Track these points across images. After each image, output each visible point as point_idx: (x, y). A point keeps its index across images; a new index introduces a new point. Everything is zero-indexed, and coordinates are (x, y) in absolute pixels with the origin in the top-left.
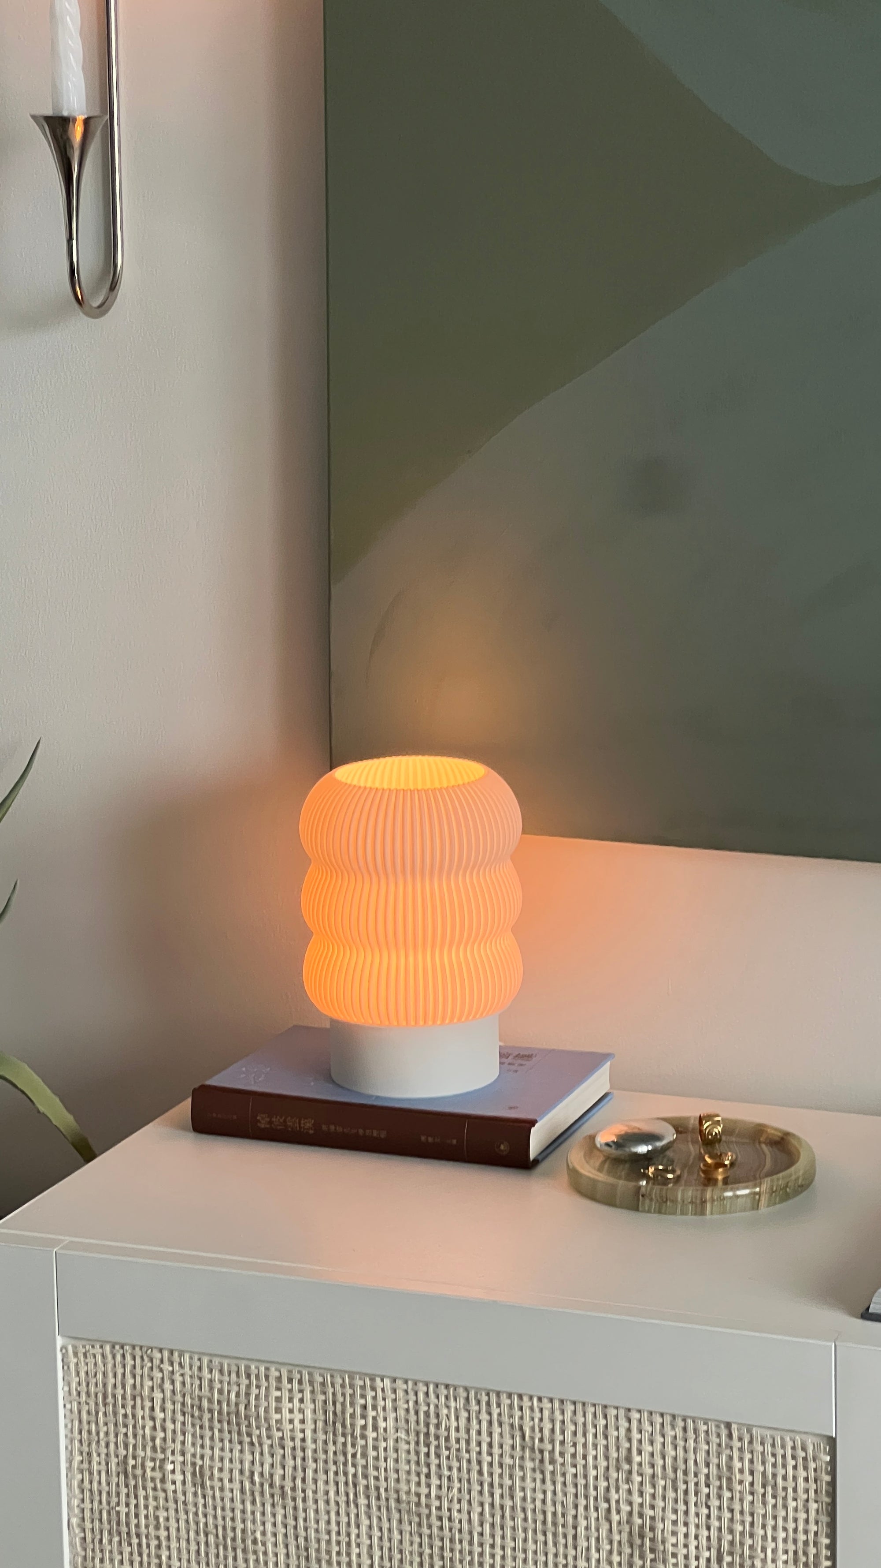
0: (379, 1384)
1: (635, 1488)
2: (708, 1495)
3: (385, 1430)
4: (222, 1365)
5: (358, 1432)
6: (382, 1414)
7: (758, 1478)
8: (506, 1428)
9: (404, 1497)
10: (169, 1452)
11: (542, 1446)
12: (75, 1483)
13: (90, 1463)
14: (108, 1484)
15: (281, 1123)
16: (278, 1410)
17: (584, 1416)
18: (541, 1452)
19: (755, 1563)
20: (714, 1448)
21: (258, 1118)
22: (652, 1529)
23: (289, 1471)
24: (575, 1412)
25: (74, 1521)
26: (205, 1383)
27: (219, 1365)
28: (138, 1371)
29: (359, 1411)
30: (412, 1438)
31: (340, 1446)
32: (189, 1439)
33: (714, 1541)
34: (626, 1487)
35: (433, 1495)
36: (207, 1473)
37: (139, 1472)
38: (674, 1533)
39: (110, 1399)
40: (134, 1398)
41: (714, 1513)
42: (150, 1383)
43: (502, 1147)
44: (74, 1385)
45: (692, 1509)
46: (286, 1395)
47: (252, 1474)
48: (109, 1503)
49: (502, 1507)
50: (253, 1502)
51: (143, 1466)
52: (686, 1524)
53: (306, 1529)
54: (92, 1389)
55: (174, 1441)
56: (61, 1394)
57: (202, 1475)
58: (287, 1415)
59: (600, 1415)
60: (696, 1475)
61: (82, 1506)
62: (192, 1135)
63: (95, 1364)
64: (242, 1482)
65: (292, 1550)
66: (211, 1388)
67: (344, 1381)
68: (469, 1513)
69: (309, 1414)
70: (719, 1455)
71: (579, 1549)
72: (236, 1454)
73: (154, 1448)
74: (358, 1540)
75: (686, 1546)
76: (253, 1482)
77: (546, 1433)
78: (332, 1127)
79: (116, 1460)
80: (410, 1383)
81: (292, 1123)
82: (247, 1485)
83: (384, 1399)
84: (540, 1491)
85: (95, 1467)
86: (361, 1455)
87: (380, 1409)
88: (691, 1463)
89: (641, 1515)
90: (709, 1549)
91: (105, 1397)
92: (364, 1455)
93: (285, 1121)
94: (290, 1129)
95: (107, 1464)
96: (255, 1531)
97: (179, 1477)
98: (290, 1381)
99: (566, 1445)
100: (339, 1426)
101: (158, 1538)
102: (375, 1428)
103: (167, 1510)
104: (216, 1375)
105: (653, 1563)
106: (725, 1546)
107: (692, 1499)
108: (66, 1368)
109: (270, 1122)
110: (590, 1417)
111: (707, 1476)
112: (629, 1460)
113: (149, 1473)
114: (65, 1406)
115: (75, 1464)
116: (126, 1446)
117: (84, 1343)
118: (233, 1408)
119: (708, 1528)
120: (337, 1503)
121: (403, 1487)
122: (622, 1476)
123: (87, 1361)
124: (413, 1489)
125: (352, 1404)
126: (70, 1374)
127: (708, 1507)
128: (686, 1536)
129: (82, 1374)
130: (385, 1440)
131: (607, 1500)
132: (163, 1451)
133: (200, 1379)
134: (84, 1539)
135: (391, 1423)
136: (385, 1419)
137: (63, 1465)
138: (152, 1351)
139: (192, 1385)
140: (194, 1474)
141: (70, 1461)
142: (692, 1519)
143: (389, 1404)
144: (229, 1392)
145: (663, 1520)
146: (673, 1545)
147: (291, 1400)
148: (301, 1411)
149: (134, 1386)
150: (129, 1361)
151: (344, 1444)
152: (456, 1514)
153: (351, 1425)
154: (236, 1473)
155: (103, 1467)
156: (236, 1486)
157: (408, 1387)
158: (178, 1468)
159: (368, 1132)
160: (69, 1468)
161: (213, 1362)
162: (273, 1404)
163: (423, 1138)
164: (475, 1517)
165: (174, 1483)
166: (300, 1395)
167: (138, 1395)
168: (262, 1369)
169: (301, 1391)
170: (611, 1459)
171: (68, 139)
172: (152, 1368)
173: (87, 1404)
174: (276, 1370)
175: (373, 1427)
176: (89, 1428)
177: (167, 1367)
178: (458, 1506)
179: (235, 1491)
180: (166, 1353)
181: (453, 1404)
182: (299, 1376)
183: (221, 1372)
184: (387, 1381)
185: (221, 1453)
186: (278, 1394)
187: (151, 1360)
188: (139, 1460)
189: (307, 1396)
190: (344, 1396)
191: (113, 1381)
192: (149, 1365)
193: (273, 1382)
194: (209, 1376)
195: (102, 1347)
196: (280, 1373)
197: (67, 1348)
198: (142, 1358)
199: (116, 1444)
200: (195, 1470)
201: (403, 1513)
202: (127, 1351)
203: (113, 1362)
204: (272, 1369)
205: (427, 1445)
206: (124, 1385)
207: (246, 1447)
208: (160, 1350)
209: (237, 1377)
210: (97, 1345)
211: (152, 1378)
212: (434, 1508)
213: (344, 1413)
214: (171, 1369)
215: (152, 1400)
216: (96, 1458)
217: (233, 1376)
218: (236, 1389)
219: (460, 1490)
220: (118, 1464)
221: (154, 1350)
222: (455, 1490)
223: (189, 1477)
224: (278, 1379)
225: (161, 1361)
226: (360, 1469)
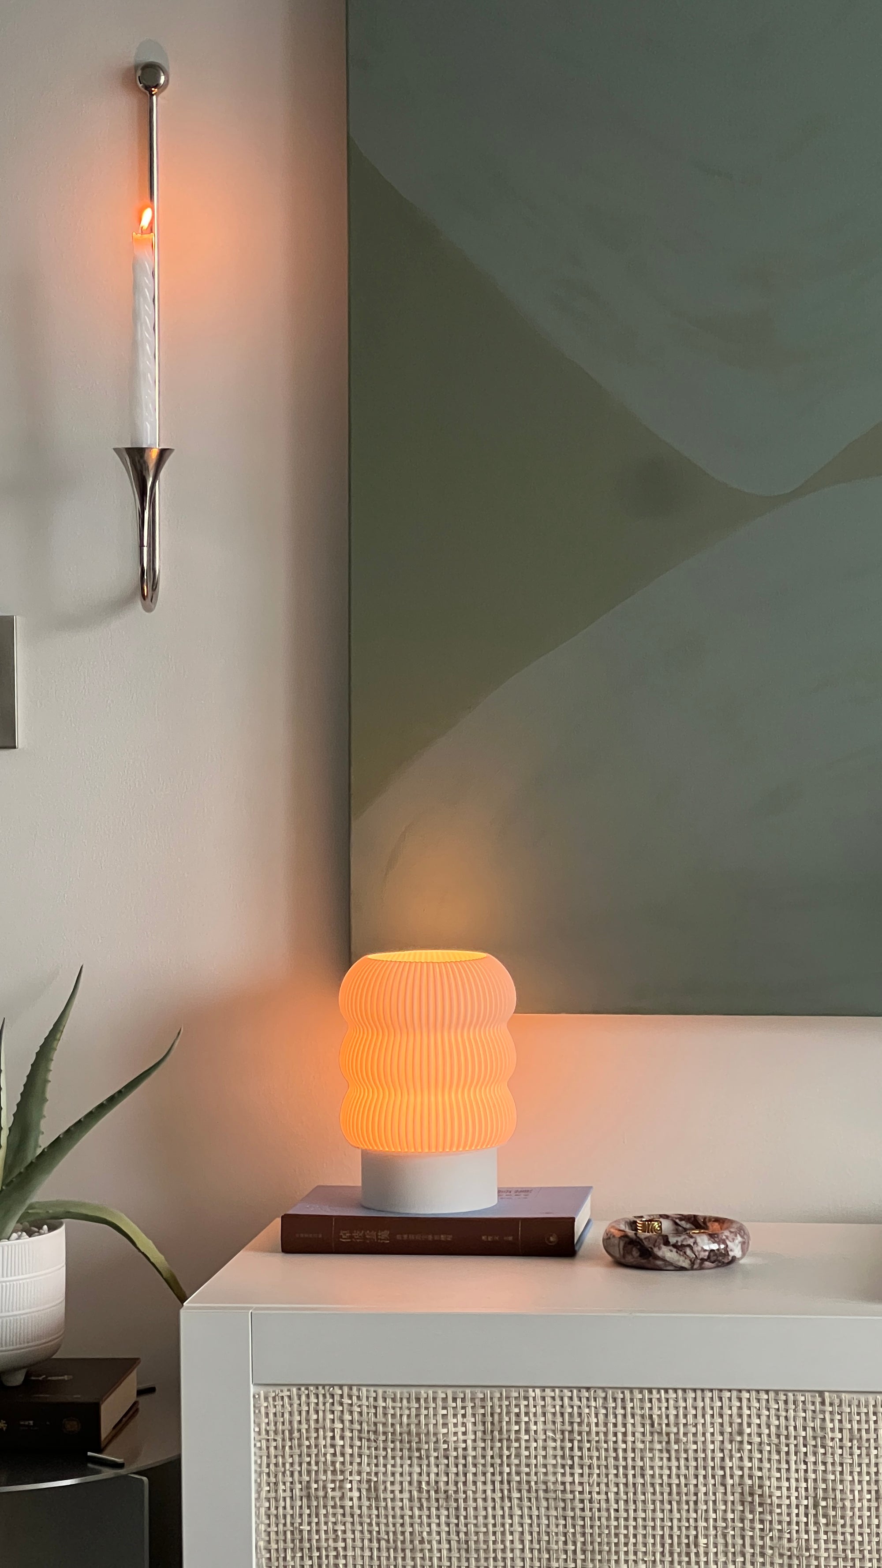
0: (531, 1394)
1: (746, 1455)
2: (806, 1454)
3: (536, 1432)
4: (395, 1395)
5: (513, 1436)
6: (533, 1419)
7: (846, 1433)
8: (638, 1418)
9: (551, 1486)
10: (347, 1473)
11: (669, 1429)
12: (263, 1511)
13: (276, 1491)
14: (292, 1508)
15: (360, 1236)
16: (445, 1425)
17: (703, 1400)
18: (668, 1434)
19: (846, 1503)
20: (809, 1414)
21: (341, 1234)
22: (761, 1487)
23: (452, 1477)
24: (695, 1399)
25: (262, 1544)
26: (380, 1411)
27: (393, 1394)
28: (321, 1407)
29: (514, 1419)
30: (559, 1436)
31: (496, 1450)
32: (365, 1459)
33: (811, 1491)
34: (739, 1455)
35: (577, 1481)
36: (382, 1487)
37: (321, 1493)
38: (779, 1488)
39: (296, 1435)
40: (317, 1430)
41: (811, 1467)
42: (331, 1416)
43: (552, 1239)
44: (263, 1426)
45: (793, 1467)
46: (451, 1411)
47: (420, 1483)
48: (292, 1524)
49: (634, 1484)
50: (421, 1508)
51: (325, 1488)
52: (788, 1479)
53: (466, 1525)
54: (280, 1427)
55: (351, 1464)
56: (253, 1434)
57: (376, 1490)
58: (452, 1429)
59: (716, 1398)
60: (795, 1438)
61: (269, 1530)
62: (283, 1254)
63: (283, 1406)
64: (410, 1492)
65: (454, 1544)
66: (385, 1414)
67: (501, 1394)
68: (607, 1493)
69: (470, 1426)
70: (814, 1419)
71: (699, 1512)
72: (406, 1468)
73: (334, 1472)
74: (512, 1529)
75: (789, 1497)
76: (420, 1490)
77: (672, 1418)
78: (405, 1236)
79: (300, 1486)
80: (557, 1390)
81: (371, 1235)
82: (415, 1494)
83: (535, 1406)
84: (667, 1468)
85: (281, 1494)
86: (515, 1456)
87: (531, 1415)
88: (791, 1429)
89: (751, 1477)
90: (807, 1498)
91: (291, 1432)
92: (518, 1456)
93: (364, 1235)
94: (368, 1242)
95: (292, 1490)
96: (422, 1532)
97: (356, 1494)
98: (455, 1400)
99: (689, 1427)
100: (496, 1433)
101: (336, 1549)
102: (527, 1431)
103: (344, 1524)
104: (389, 1403)
105: (761, 1516)
106: (820, 1493)
107: (793, 1458)
108: (257, 1411)
109: (351, 1237)
110: (707, 1401)
111: (805, 1438)
112: (741, 1433)
113: (330, 1494)
114: (255, 1445)
115: (263, 1494)
116: (309, 1472)
117: (274, 1388)
118: (405, 1429)
119: (806, 1480)
120: (494, 1500)
121: (551, 1478)
122: (735, 1446)
123: (276, 1403)
124: (559, 1479)
125: (508, 1413)
126: (260, 1418)
127: (806, 1463)
128: (788, 1489)
129: (271, 1416)
130: (536, 1441)
131: (723, 1468)
132: (342, 1472)
133: (375, 1407)
134: (270, 1559)
135: (540, 1426)
136: (536, 1423)
137: (254, 1496)
138: (333, 1389)
139: (368, 1413)
140: (369, 1490)
141: (259, 1493)
142: (794, 1475)
143: (539, 1410)
144: (401, 1416)
145: (769, 1478)
146: (778, 1497)
147: (455, 1416)
148: (464, 1425)
149: (317, 1421)
150: (313, 1399)
151: (501, 1448)
152: (596, 1496)
153: (507, 1431)
154: (406, 1485)
155: (288, 1493)
156: (406, 1495)
157: (555, 1394)
158: (355, 1486)
159: (436, 1238)
160: (258, 1499)
161: (388, 1393)
162: (441, 1421)
163: (483, 1238)
164: (612, 1496)
165: (351, 1499)
166: (463, 1412)
167: (321, 1428)
168: (430, 1392)
169: (463, 1408)
170: (725, 1434)
171: (145, 462)
172: (333, 1404)
173: (275, 1440)
174: (442, 1392)
175: (525, 1431)
176: (276, 1461)
177: (346, 1401)
178: (597, 1489)
179: (404, 1500)
180: (346, 1389)
181: (593, 1404)
182: (462, 1395)
183: (394, 1400)
184: (538, 1391)
185: (393, 1469)
186: (445, 1412)
187: (332, 1396)
188: (321, 1483)
189: (469, 1411)
190: (500, 1406)
191: (298, 1418)
192: (331, 1401)
193: (440, 1403)
194: (384, 1404)
195: (289, 1390)
196: (446, 1394)
197: (259, 1395)
198: (324, 1396)
199: (300, 1472)
200: (370, 1486)
201: (550, 1501)
202: (311, 1391)
203: (299, 1402)
204: (440, 1392)
205: (571, 1441)
206: (308, 1421)
207: (415, 1461)
208: (341, 1387)
209: (409, 1402)
210: (285, 1389)
211: (333, 1412)
212: (577, 1493)
213: (500, 1422)
214: (350, 1402)
215: (333, 1430)
216: (282, 1487)
217: (405, 1401)
218: (407, 1412)
219: (599, 1475)
220: (301, 1489)
221: (335, 1387)
222: (595, 1476)
223: (365, 1493)
224: (445, 1400)
225: (342, 1396)
226: (514, 1468)
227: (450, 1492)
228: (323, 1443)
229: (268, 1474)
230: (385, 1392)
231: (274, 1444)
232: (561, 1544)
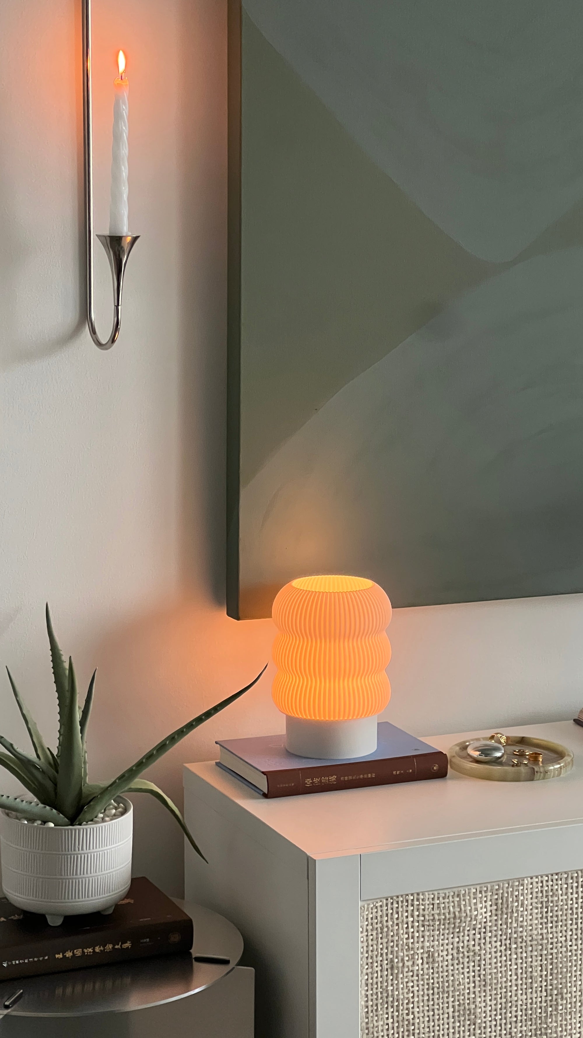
0: (525, 881)
3: (527, 905)
4: (445, 894)
5: (514, 910)
6: (526, 897)
9: (535, 937)
10: (416, 949)
12: (364, 982)
13: (372, 968)
14: (382, 977)
15: (318, 782)
21: (306, 781)
23: (477, 941)
26: (436, 906)
28: (400, 909)
29: (515, 899)
30: (540, 905)
31: (504, 920)
32: (426, 938)
35: (549, 932)
36: (436, 955)
37: (400, 965)
39: (385, 929)
40: (397, 924)
42: (406, 914)
43: (435, 768)
44: (365, 927)
46: (479, 900)
47: (458, 948)
48: (382, 987)
50: (458, 964)
51: (403, 960)
53: (485, 970)
54: (375, 926)
55: (418, 942)
57: (433, 955)
61: (367, 993)
63: (377, 912)
64: (453, 954)
65: (477, 983)
66: (439, 908)
67: (508, 885)
68: (566, 936)
69: (489, 908)
72: (451, 940)
73: (408, 950)
74: (511, 968)
76: (458, 953)
78: (346, 778)
79: (387, 962)
80: (539, 877)
82: (455, 955)
83: (527, 889)
85: (375, 969)
87: (525, 895)
91: (382, 928)
92: (516, 921)
93: (321, 780)
94: (323, 784)
95: (381, 966)
96: (459, 979)
97: (420, 961)
98: (481, 892)
101: (408, 999)
103: (413, 982)
104: (442, 900)
108: (362, 918)
109: (312, 783)
113: (406, 963)
116: (392, 952)
117: (373, 902)
118: (452, 915)
120: (501, 951)
121: (535, 932)
123: (373, 911)
124: (539, 932)
125: (512, 895)
126: (363, 922)
129: (370, 920)
130: (527, 911)
132: (413, 949)
133: (433, 904)
134: (368, 1012)
135: (529, 901)
136: (527, 900)
138: (408, 897)
139: (429, 909)
140: (428, 957)
143: (529, 891)
144: (449, 907)
147: (481, 902)
148: (486, 907)
149: (398, 918)
150: (395, 905)
151: (507, 918)
152: (560, 939)
153: (511, 907)
154: (450, 951)
155: (379, 968)
156: (450, 957)
157: (538, 880)
158: (420, 956)
159: (365, 776)
161: (440, 894)
162: (473, 907)
163: (394, 773)
164: (568, 938)
165: (418, 965)
166: (485, 899)
167: (400, 923)
168: (467, 890)
169: (486, 896)
172: (407, 906)
173: (372, 935)
174: (474, 889)
175: (521, 905)
176: (373, 948)
177: (416, 903)
178: (561, 935)
179: (449, 960)
180: (415, 895)
181: (560, 882)
182: (485, 889)
183: (444, 898)
184: (529, 879)
185: (443, 942)
186: (475, 901)
187: (407, 901)
188: (400, 958)
189: (489, 898)
190: (508, 893)
191: (386, 918)
192: (406, 904)
193: (472, 896)
194: (438, 902)
195: (381, 901)
196: (476, 890)
197: (364, 907)
198: (402, 902)
199: (387, 954)
200: (429, 955)
201: (533, 946)
202: (395, 900)
203: (386, 908)
204: (472, 888)
205: (547, 907)
206: (392, 919)
207: (456, 935)
208: (412, 895)
209: (453, 898)
210: (379, 901)
211: (407, 911)
212: (549, 939)
213: (507, 901)
214: (418, 903)
215: (407, 923)
216: (376, 964)
217: (451, 898)
218: (452, 904)
219: (561, 926)
220: (387, 964)
221: (409, 895)
222: (560, 926)
223: (425, 960)
224: (475, 894)
225: (413, 900)
226: (513, 930)
227: (476, 950)
228: (402, 932)
229: (367, 958)
230: (438, 894)
231: (371, 937)
232: (539, 971)
